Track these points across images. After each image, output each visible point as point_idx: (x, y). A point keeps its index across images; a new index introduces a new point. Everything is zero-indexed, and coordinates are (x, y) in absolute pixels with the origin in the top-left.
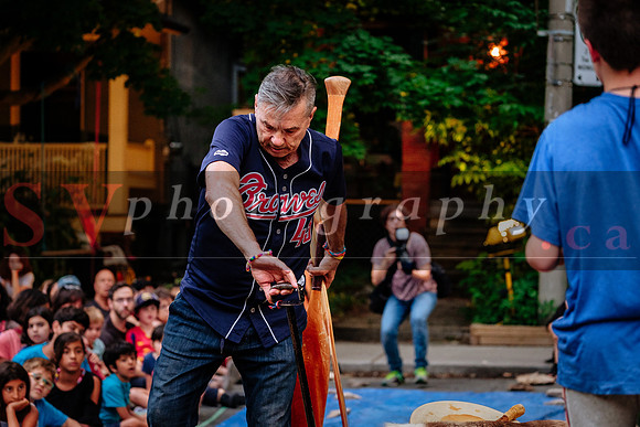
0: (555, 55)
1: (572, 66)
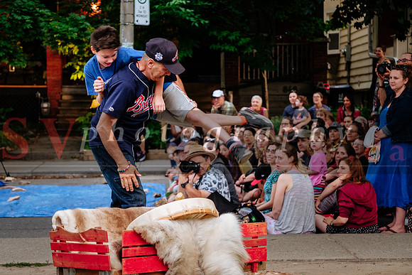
0: (124, 9)
1: (133, 15)
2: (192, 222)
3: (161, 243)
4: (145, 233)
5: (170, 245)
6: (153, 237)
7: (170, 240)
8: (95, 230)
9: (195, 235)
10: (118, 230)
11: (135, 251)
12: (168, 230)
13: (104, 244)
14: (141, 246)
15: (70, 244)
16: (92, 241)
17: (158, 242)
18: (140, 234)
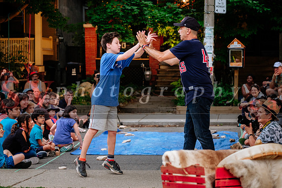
0: (207, 2)
1: (214, 6)
2: (267, 162)
3: (245, 177)
4: (233, 169)
5: (251, 179)
6: (238, 172)
7: (251, 175)
8: (195, 167)
9: (270, 171)
10: (211, 166)
11: (225, 182)
12: (250, 167)
13: (202, 176)
14: (229, 179)
15: (176, 176)
16: (193, 174)
17: (242, 176)
18: (229, 170)
